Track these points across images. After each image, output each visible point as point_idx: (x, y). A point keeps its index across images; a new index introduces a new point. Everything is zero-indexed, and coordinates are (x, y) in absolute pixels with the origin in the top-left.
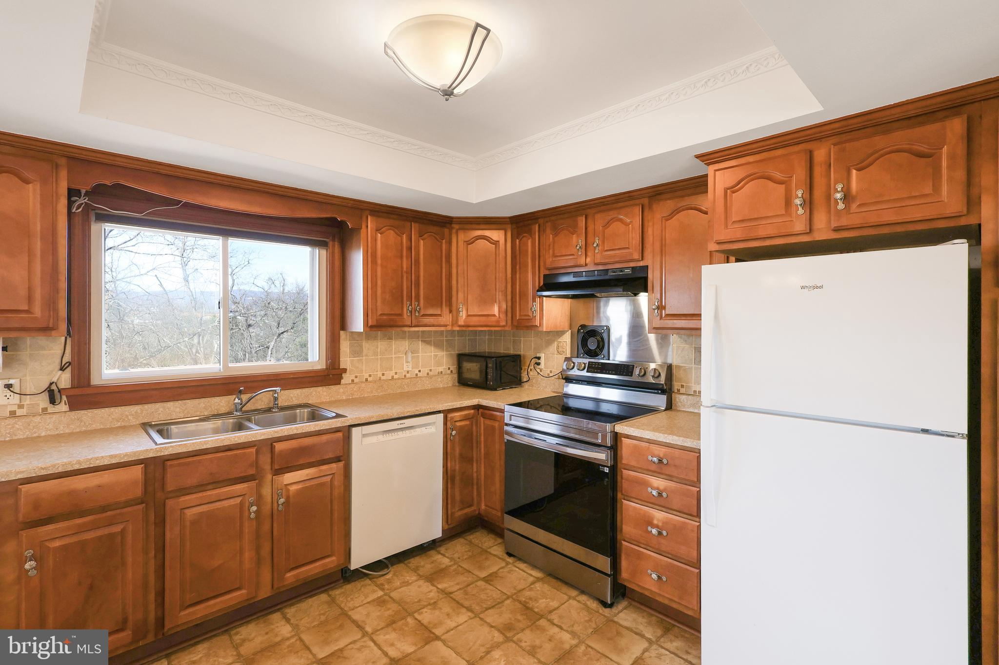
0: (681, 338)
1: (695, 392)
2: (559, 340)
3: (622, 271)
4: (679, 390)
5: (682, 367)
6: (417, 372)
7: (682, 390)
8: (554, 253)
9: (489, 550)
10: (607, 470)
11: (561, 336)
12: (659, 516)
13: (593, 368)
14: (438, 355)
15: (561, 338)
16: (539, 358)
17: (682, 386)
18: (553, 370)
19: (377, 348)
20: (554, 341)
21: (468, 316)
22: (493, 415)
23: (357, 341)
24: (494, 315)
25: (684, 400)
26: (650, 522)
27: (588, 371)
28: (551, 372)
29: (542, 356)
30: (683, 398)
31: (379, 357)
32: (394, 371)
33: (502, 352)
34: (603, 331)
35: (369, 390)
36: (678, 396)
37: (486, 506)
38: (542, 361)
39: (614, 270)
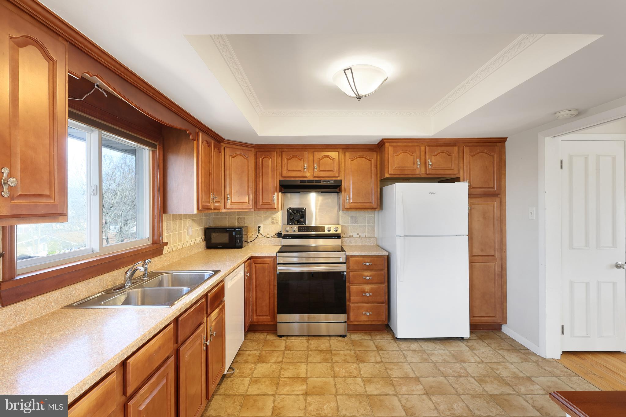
0: (343, 212)
1: (350, 236)
2: (274, 216)
3: (329, 181)
4: (343, 236)
5: (345, 225)
6: (191, 242)
7: (344, 236)
8: (288, 169)
9: (267, 339)
10: (345, 274)
11: (275, 214)
12: (367, 288)
13: (301, 229)
14: (198, 229)
15: (275, 215)
16: (259, 227)
17: (344, 234)
18: (269, 233)
19: (177, 226)
20: (270, 216)
21: (232, 202)
22: (264, 261)
23: (169, 221)
24: (246, 202)
25: (346, 240)
26: (364, 292)
27: (299, 232)
28: (268, 234)
29: (261, 226)
30: (346, 239)
31: (177, 232)
32: (183, 242)
33: (228, 225)
34: (303, 210)
35: (175, 257)
36: (343, 239)
37: (257, 315)
38: (261, 229)
39: (324, 181)
